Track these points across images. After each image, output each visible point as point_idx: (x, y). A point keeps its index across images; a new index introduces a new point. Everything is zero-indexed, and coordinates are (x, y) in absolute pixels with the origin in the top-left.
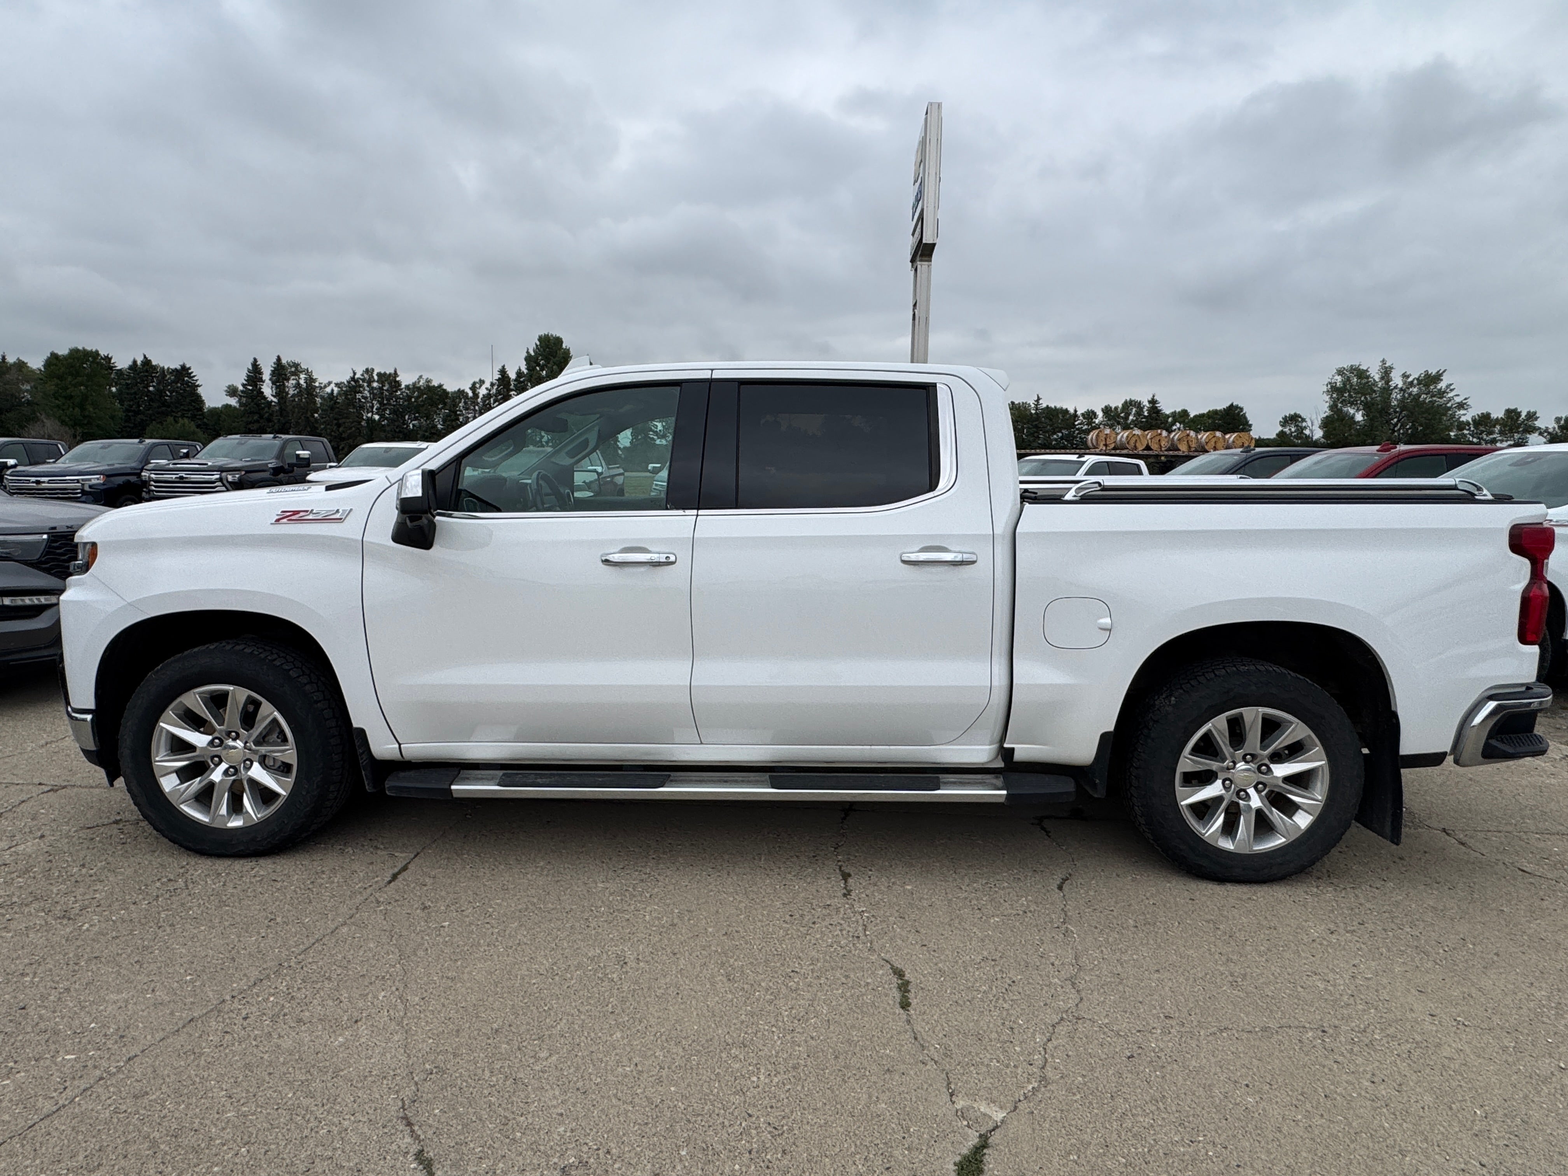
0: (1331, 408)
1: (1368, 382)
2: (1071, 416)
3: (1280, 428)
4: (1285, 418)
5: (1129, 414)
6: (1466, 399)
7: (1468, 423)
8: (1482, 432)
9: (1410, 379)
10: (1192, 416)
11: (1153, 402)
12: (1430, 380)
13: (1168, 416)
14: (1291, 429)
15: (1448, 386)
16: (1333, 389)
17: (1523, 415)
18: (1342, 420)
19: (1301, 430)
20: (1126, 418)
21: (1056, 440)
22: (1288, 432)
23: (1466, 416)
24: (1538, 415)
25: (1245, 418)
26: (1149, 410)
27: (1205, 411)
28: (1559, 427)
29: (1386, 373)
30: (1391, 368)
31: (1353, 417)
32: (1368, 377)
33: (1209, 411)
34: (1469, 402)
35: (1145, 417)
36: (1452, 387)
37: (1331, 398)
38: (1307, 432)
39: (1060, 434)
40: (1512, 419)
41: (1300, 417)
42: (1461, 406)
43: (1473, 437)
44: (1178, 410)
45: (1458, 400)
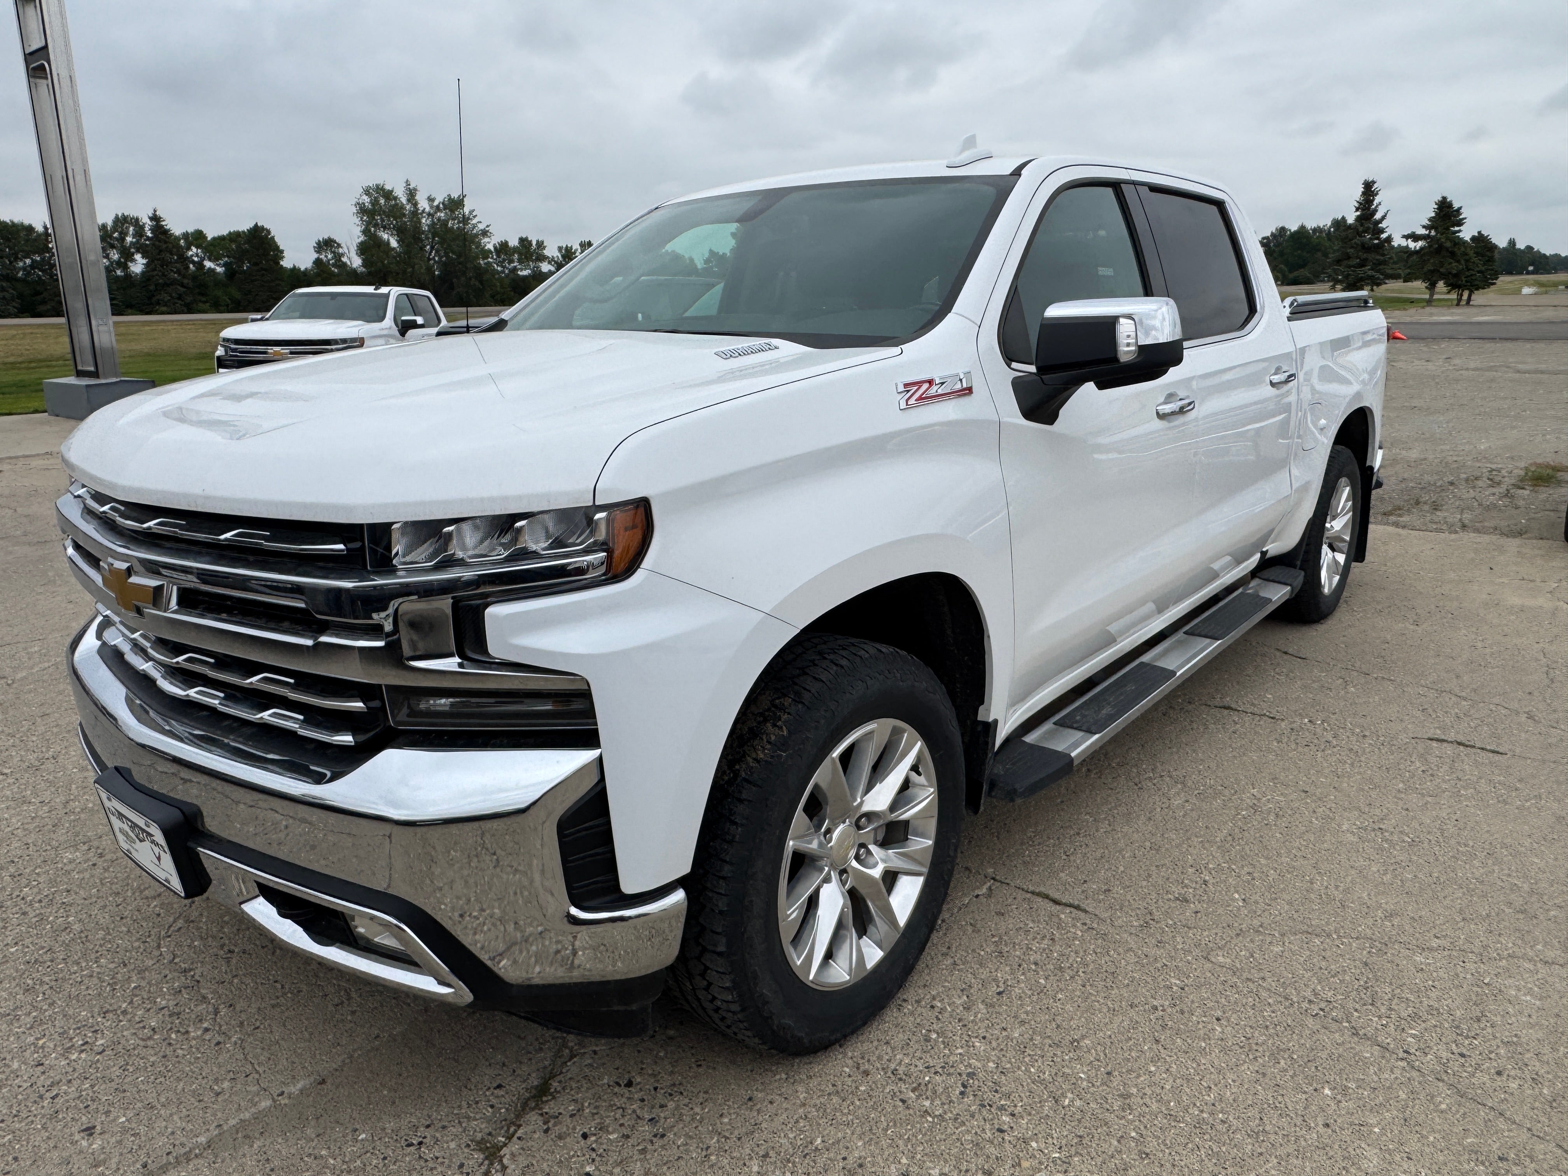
0: (365, 232)
1: (397, 204)
2: (39, 235)
3: (316, 256)
4: (319, 243)
5: (126, 234)
6: (488, 226)
7: (490, 251)
8: (504, 260)
9: (436, 203)
10: (209, 239)
11: (155, 218)
12: (454, 204)
13: (178, 239)
14: (327, 256)
15: (471, 212)
16: (362, 210)
17: (534, 243)
18: (379, 247)
19: (338, 257)
20: (122, 239)
21: (24, 269)
22: (325, 259)
23: (489, 244)
24: (545, 244)
25: (275, 243)
26: (152, 230)
27: (225, 232)
28: (562, 256)
29: (411, 194)
30: (415, 190)
31: (388, 243)
32: (396, 198)
33: (230, 233)
34: (491, 229)
35: (148, 238)
36: (474, 214)
37: (361, 220)
38: (344, 259)
39: (28, 261)
40: (526, 247)
41: (335, 242)
42: (485, 233)
43: (498, 265)
44: (191, 230)
45: (481, 227)
